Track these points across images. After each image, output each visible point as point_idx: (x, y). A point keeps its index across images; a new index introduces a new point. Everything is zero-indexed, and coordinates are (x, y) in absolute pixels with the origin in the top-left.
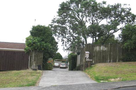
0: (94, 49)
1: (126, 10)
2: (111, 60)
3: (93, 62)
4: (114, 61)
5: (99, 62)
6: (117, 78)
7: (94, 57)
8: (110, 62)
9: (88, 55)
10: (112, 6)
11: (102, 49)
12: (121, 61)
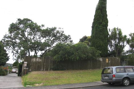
0: (31, 60)
1: (61, 32)
2: (44, 69)
3: (30, 70)
4: (47, 70)
5: (35, 71)
6: (41, 83)
7: (31, 66)
8: (43, 70)
9: (26, 64)
10: (50, 29)
11: (37, 60)
12: (52, 70)
